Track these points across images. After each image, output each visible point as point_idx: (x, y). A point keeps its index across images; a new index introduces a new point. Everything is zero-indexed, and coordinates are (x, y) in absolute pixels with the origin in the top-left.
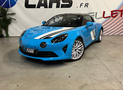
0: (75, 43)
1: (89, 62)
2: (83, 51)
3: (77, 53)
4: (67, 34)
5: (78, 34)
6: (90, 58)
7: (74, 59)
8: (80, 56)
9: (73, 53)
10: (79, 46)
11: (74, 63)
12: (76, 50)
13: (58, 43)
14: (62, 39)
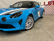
0: (28, 18)
1: (37, 31)
2: (33, 24)
3: (29, 25)
4: (22, 12)
5: (30, 12)
6: (38, 28)
7: (27, 29)
8: (32, 27)
9: (27, 25)
10: (30, 20)
11: (27, 32)
12: (28, 23)
13: (16, 18)
14: (18, 15)
